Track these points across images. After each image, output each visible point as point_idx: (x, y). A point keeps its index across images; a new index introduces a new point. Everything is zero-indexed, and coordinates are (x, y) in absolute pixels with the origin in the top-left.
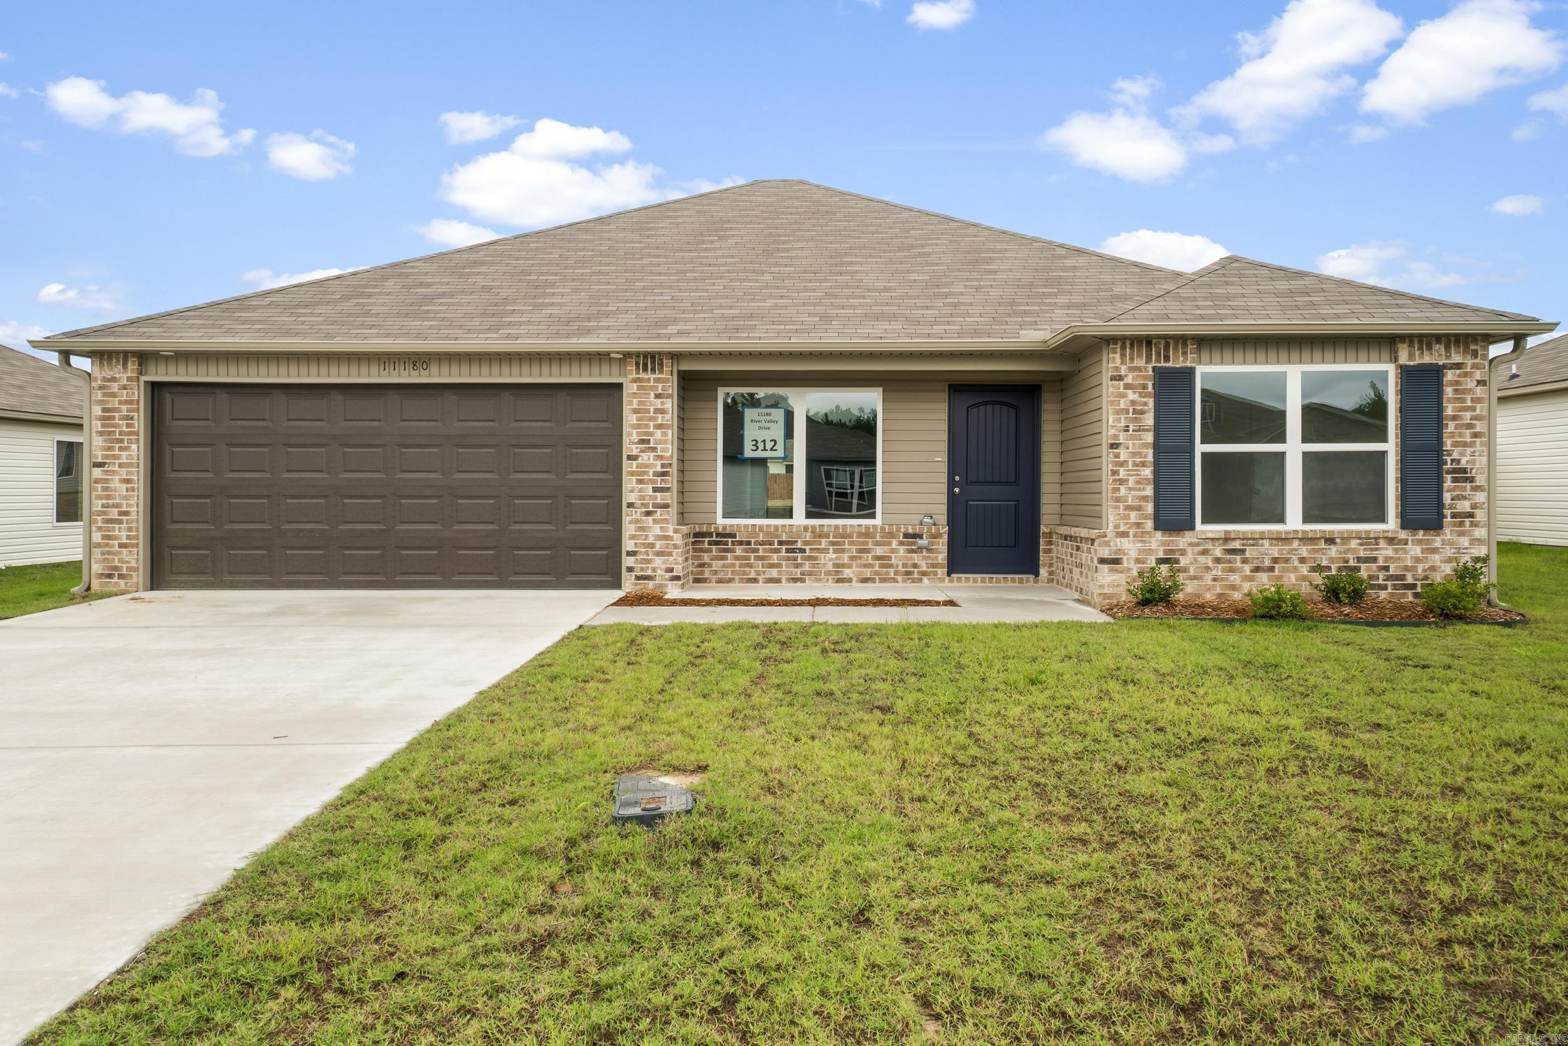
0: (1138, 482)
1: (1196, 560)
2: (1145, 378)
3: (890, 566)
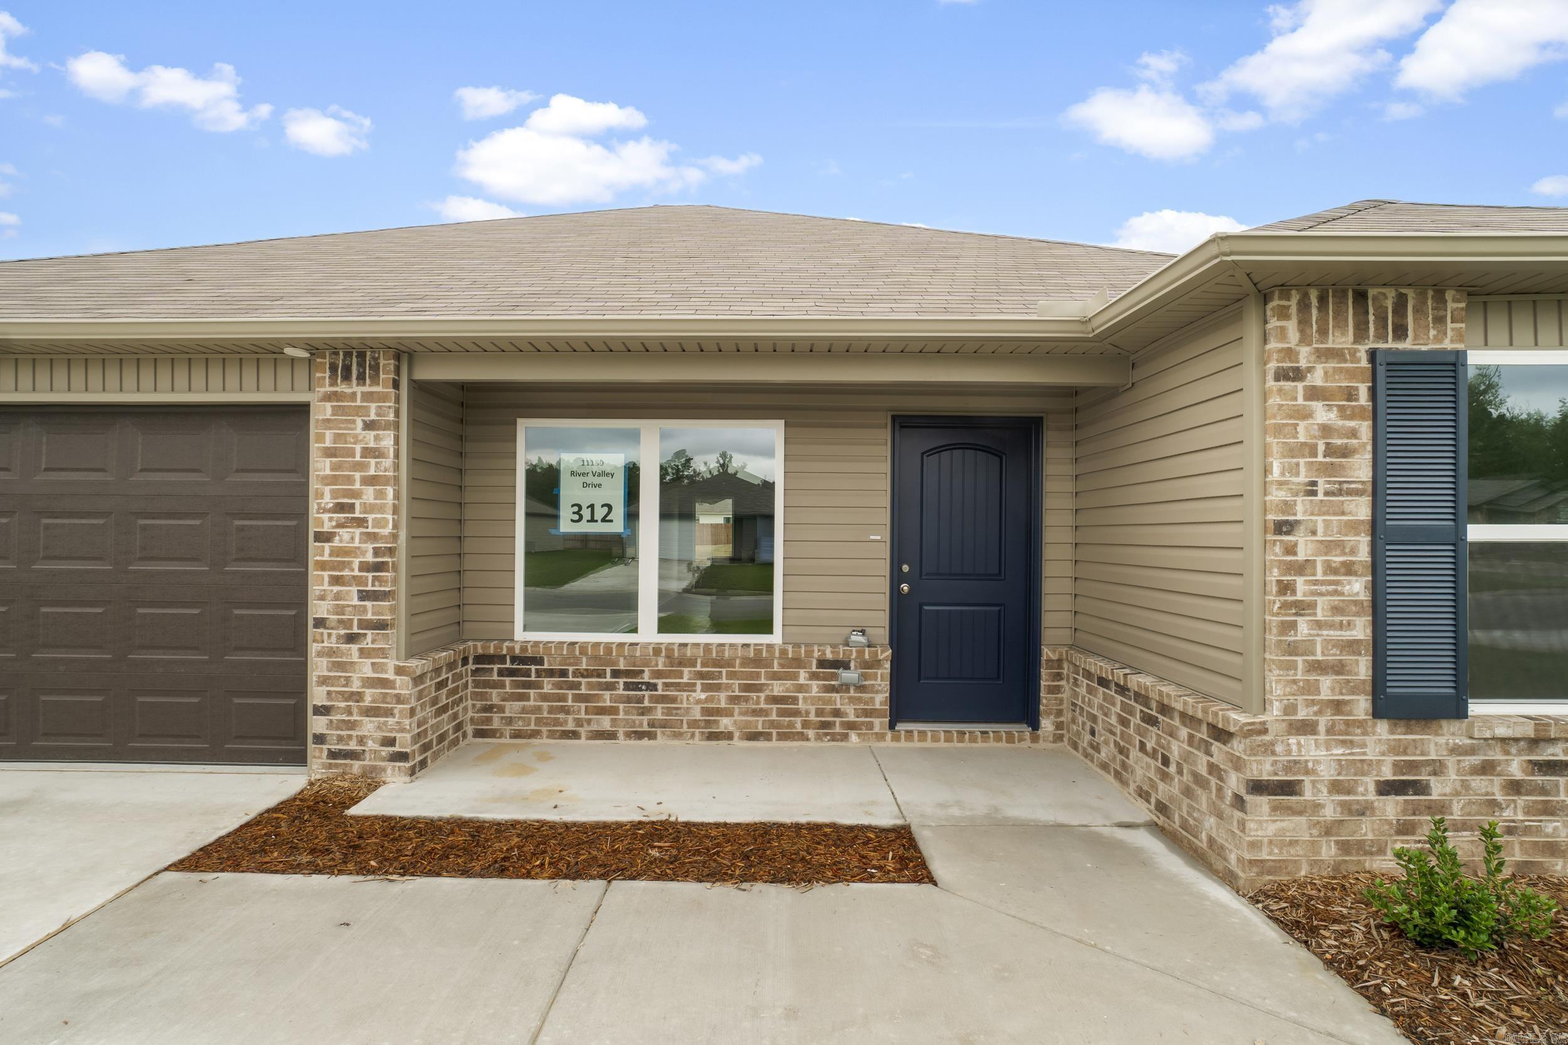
0: (1336, 610)
1: (1464, 785)
2: (1350, 375)
3: (796, 713)
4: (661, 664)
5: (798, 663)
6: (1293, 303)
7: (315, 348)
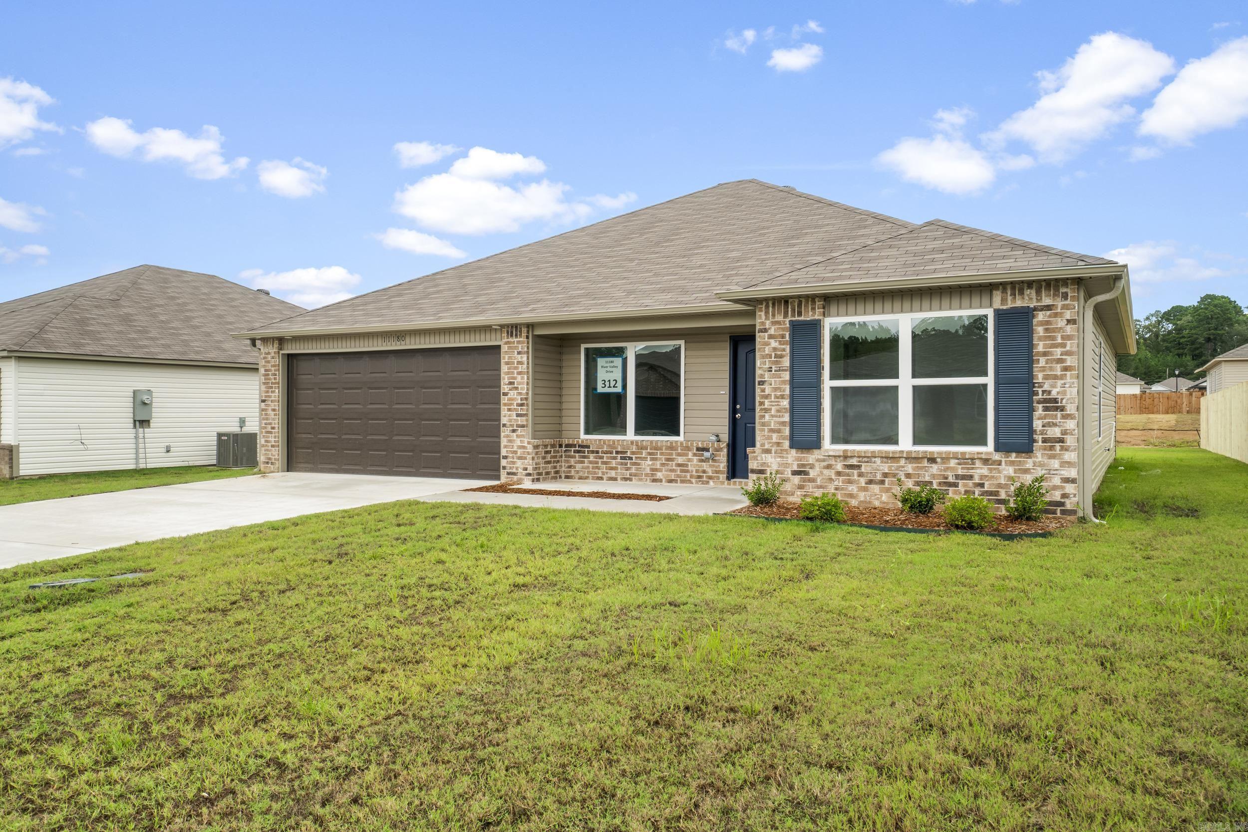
0: (778, 411)
1: (821, 473)
2: (783, 329)
3: (687, 471)
4: (634, 449)
5: (688, 448)
6: (764, 306)
7: (502, 326)
